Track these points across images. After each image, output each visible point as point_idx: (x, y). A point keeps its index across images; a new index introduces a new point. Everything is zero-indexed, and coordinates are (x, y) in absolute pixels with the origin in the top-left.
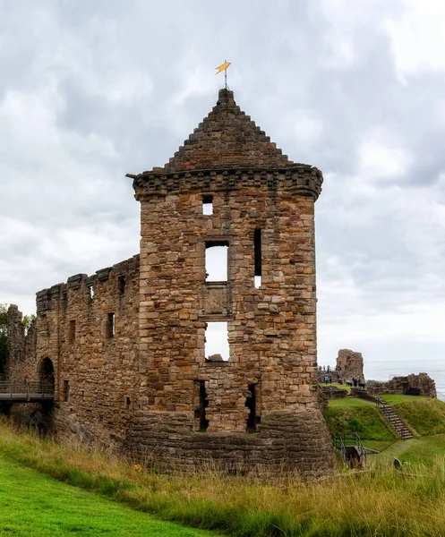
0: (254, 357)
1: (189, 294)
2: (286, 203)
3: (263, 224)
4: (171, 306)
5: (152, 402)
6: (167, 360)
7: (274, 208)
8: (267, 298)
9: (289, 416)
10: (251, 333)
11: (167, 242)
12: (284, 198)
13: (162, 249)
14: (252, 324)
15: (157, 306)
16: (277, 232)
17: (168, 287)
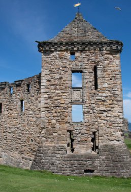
0: (95, 120)
1: (65, 93)
2: (108, 55)
3: (98, 63)
4: (56, 98)
5: (47, 141)
6: (54, 121)
7: (102, 57)
8: (100, 94)
9: (112, 146)
10: (93, 110)
11: (54, 70)
12: (106, 54)
13: (52, 73)
14: (94, 105)
15: (49, 98)
16: (104, 67)
17: (55, 89)
